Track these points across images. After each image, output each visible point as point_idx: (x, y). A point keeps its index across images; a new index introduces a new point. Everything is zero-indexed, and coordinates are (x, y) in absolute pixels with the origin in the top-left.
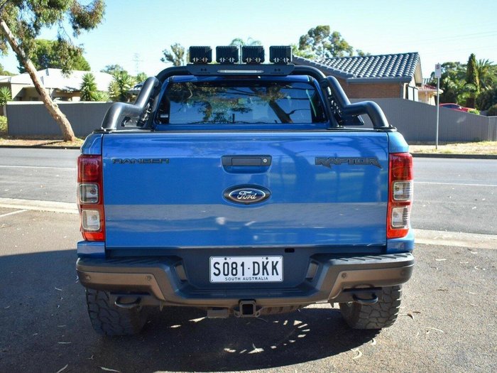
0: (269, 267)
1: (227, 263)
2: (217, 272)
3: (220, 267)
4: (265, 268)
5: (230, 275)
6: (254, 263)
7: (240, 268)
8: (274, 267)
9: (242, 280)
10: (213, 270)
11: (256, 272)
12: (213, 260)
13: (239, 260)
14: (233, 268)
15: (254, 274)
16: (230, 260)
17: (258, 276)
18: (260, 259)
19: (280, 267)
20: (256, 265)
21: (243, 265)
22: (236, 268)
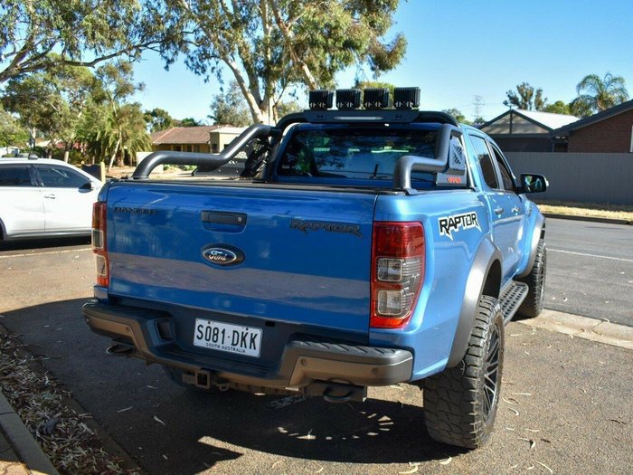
0: (248, 339)
1: (210, 327)
2: (200, 336)
3: (203, 330)
4: (243, 339)
5: (211, 341)
6: (234, 332)
7: (220, 335)
8: (252, 340)
9: (221, 349)
10: (197, 333)
11: (235, 343)
12: (199, 322)
13: (221, 326)
14: (214, 334)
15: (233, 344)
16: (214, 325)
17: (236, 347)
18: (241, 329)
19: (258, 341)
20: (236, 334)
21: (223, 332)
22: (217, 335)
